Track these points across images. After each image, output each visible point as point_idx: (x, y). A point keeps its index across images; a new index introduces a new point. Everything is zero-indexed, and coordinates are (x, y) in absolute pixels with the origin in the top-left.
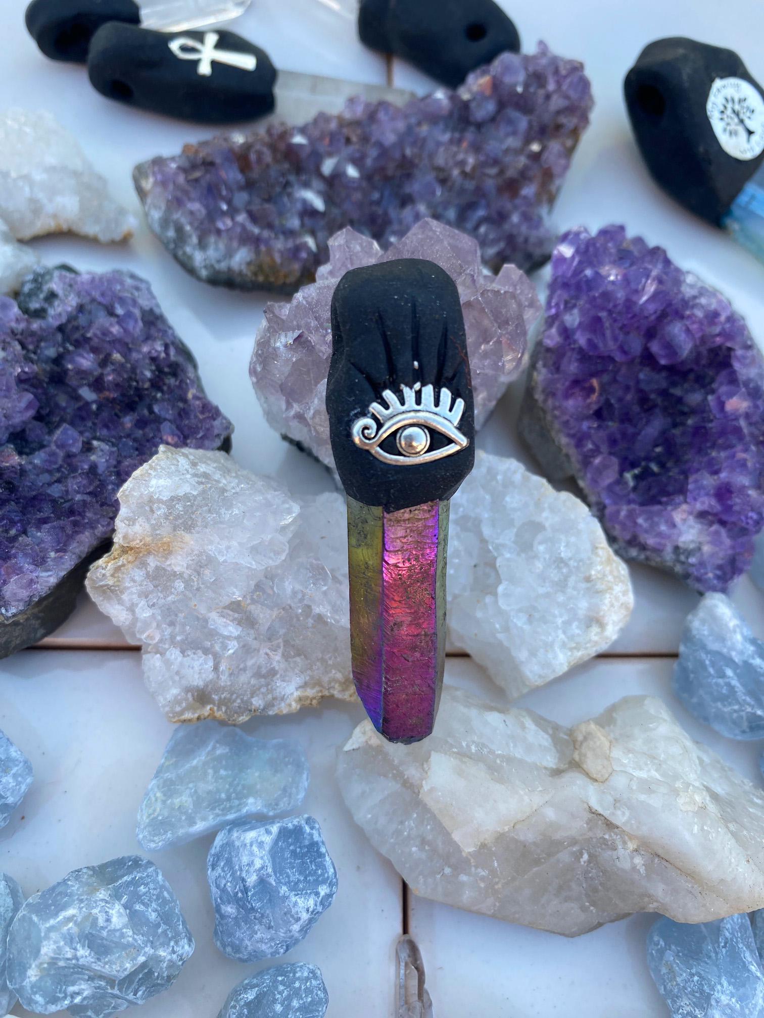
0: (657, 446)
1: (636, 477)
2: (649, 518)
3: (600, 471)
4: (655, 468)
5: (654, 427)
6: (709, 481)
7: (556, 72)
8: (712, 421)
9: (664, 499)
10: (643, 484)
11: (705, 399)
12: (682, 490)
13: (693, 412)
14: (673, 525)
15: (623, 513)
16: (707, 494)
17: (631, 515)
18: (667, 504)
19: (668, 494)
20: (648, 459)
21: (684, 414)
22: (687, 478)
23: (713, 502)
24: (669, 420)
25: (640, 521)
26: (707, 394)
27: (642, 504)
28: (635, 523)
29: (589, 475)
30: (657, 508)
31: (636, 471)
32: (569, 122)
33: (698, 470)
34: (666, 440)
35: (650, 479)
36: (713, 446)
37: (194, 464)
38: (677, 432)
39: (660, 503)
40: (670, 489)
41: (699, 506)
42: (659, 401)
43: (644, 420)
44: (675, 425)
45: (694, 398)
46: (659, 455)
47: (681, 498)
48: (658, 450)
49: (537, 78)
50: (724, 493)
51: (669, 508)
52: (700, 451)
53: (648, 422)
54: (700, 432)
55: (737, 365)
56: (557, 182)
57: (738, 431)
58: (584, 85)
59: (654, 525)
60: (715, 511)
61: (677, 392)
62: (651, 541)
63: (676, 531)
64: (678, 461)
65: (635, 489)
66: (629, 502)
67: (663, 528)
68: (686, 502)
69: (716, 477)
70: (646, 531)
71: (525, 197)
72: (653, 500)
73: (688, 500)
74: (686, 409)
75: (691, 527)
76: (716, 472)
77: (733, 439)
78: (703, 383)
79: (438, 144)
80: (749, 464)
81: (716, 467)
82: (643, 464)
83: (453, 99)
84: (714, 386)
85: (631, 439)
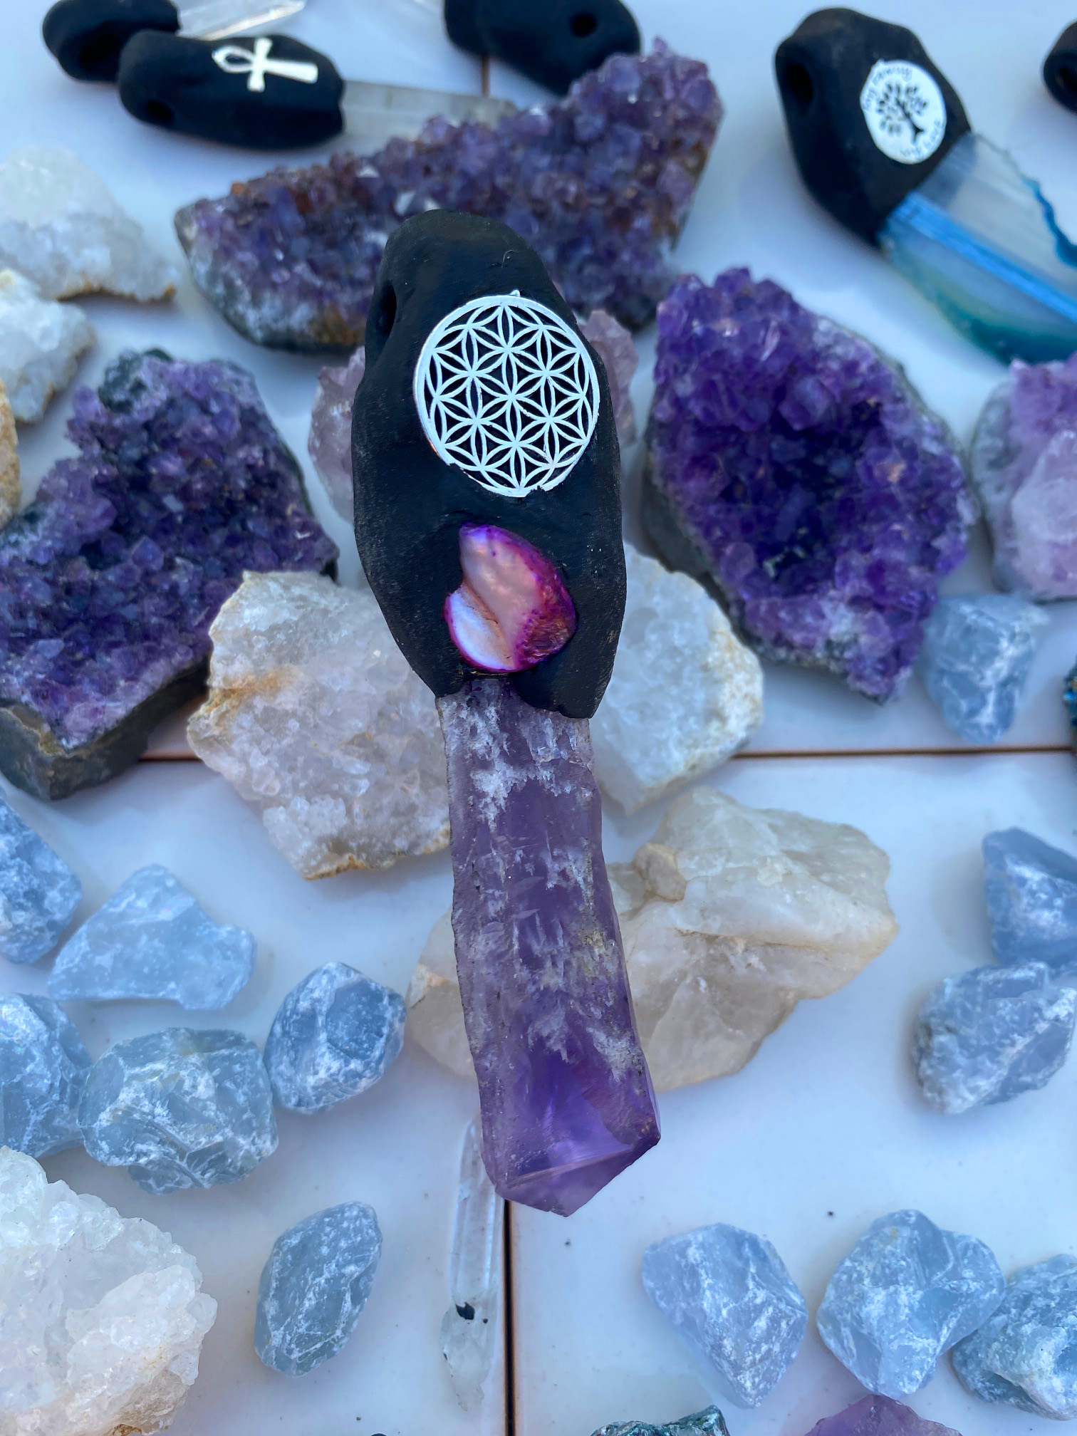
0: (799, 525)
1: (778, 566)
2: (793, 611)
3: (733, 561)
4: (800, 552)
5: (795, 504)
6: (858, 561)
7: (673, 76)
8: (859, 491)
9: (811, 587)
10: (787, 573)
11: (853, 466)
12: (829, 575)
13: (840, 482)
14: (822, 616)
15: (763, 608)
16: (858, 576)
17: (773, 610)
18: (814, 591)
19: (812, 580)
20: (792, 541)
21: (830, 486)
22: (835, 560)
23: (865, 584)
24: (812, 495)
25: (783, 614)
26: (855, 459)
27: (785, 596)
28: (778, 618)
29: (722, 569)
30: (802, 598)
31: (778, 559)
32: (692, 136)
33: (846, 550)
34: (810, 518)
35: (794, 567)
36: (864, 519)
37: (286, 588)
38: (822, 508)
39: (804, 592)
40: (817, 574)
41: (848, 591)
42: (799, 473)
43: (782, 498)
44: (820, 500)
45: (839, 467)
46: (805, 536)
47: (830, 584)
48: (803, 531)
49: (653, 83)
50: (876, 572)
51: (815, 597)
52: (849, 527)
53: (787, 499)
54: (846, 506)
55: (888, 424)
56: (680, 211)
57: (891, 501)
58: (708, 90)
59: (797, 617)
60: (867, 594)
61: (820, 461)
62: (798, 637)
63: (824, 623)
64: (825, 541)
65: (777, 578)
66: (770, 595)
67: (809, 619)
68: (834, 587)
69: (868, 556)
70: (790, 626)
71: (639, 231)
72: (797, 590)
73: (837, 586)
74: (831, 480)
75: (843, 616)
76: (867, 549)
77: (887, 511)
78: (851, 449)
79: (536, 170)
80: (906, 537)
81: (866, 543)
82: (786, 549)
83: (553, 113)
84: (862, 449)
85: (771, 521)
